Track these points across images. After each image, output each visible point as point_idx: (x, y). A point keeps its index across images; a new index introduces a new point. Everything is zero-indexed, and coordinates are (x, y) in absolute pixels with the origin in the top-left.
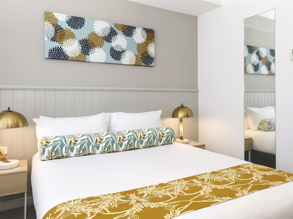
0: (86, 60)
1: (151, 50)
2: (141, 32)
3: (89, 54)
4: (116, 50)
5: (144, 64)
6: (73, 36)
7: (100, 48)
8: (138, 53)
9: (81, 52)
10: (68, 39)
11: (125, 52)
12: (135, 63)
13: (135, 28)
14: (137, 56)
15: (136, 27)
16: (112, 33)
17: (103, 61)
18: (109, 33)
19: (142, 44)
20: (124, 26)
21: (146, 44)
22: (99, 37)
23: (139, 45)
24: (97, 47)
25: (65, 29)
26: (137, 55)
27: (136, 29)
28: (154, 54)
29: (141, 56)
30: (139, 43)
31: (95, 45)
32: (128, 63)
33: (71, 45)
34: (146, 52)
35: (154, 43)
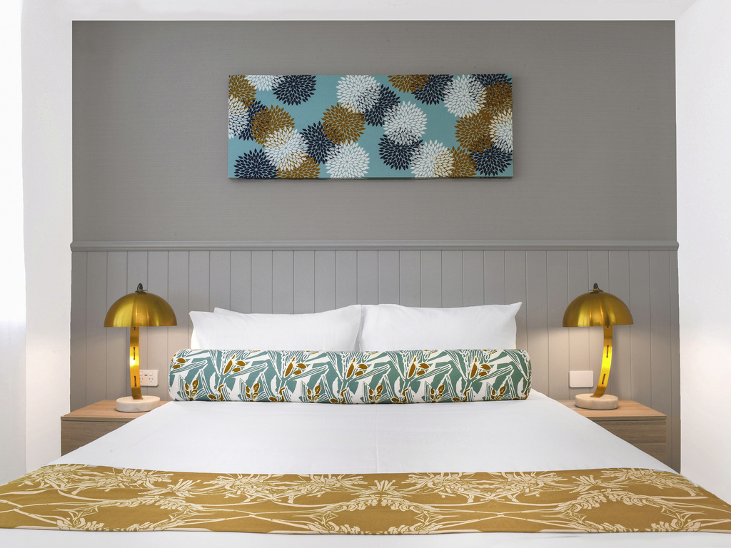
0: (320, 176)
1: (502, 131)
2: (470, 85)
3: (326, 160)
4: (396, 143)
5: (478, 174)
6: (288, 122)
7: (354, 141)
8: (461, 145)
9: (307, 157)
10: (277, 131)
11: (421, 147)
12: (450, 172)
14: (456, 153)
16: (386, 101)
17: (361, 175)
18: (376, 101)
19: (471, 119)
20: (418, 77)
21: (485, 117)
22: (351, 115)
23: (463, 124)
24: (347, 141)
25: (269, 108)
26: (459, 149)
27: (452, 81)
28: (510, 143)
29: (469, 153)
30: (461, 118)
31: (342, 135)
32: (431, 175)
33: (283, 142)
34: (487, 140)
35: (509, 110)
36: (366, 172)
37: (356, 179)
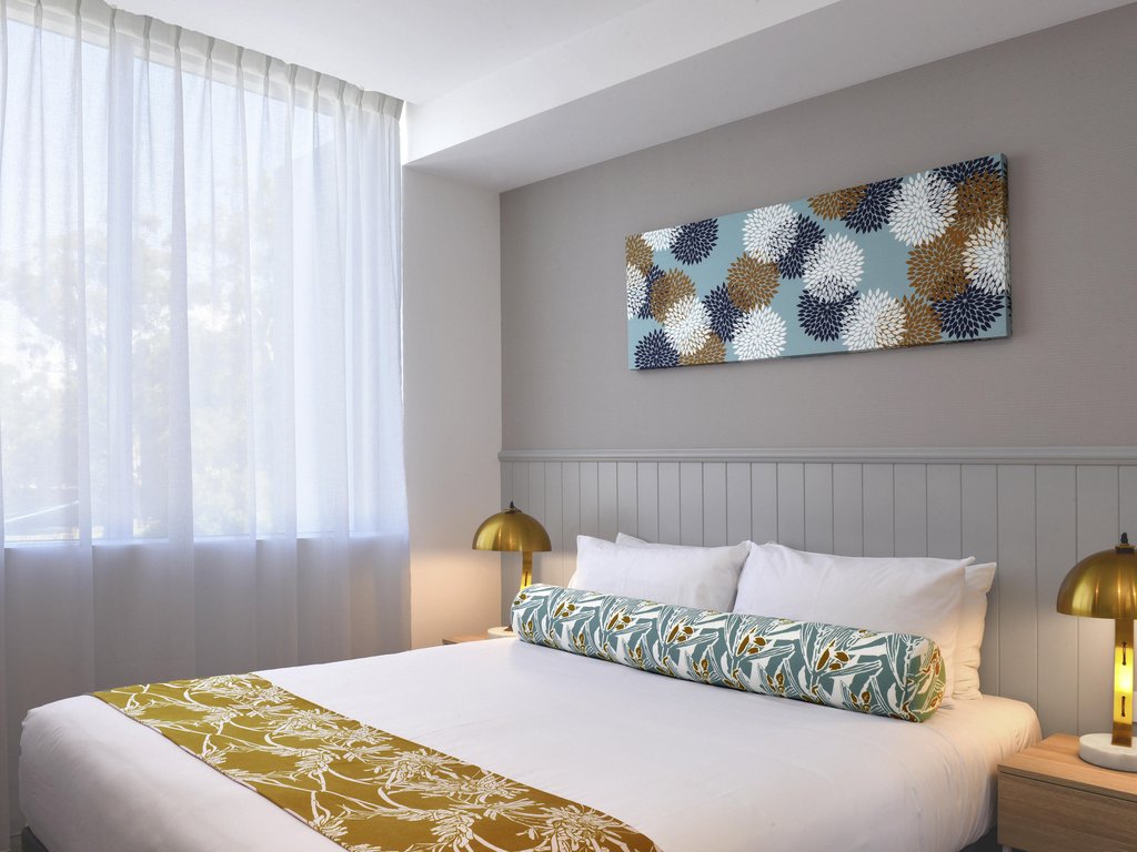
0: (726, 359)
1: (987, 259)
2: (929, 188)
3: (733, 337)
4: (821, 301)
5: (945, 336)
6: (687, 288)
7: (766, 305)
8: (917, 292)
9: (711, 334)
10: (677, 303)
11: (857, 302)
12: (901, 338)
13: (895, 184)
14: (908, 306)
15: (900, 180)
16: (808, 236)
17: (776, 353)
18: (793, 241)
19: (932, 245)
20: (849, 192)
21: (956, 238)
22: (761, 267)
23: (919, 256)
24: (757, 306)
25: (668, 273)
26: (913, 298)
27: (901, 187)
29: (931, 303)
30: (917, 246)
31: (751, 298)
32: (871, 345)
33: (684, 316)
34: (959, 277)
36: (782, 349)
37: (770, 360)
